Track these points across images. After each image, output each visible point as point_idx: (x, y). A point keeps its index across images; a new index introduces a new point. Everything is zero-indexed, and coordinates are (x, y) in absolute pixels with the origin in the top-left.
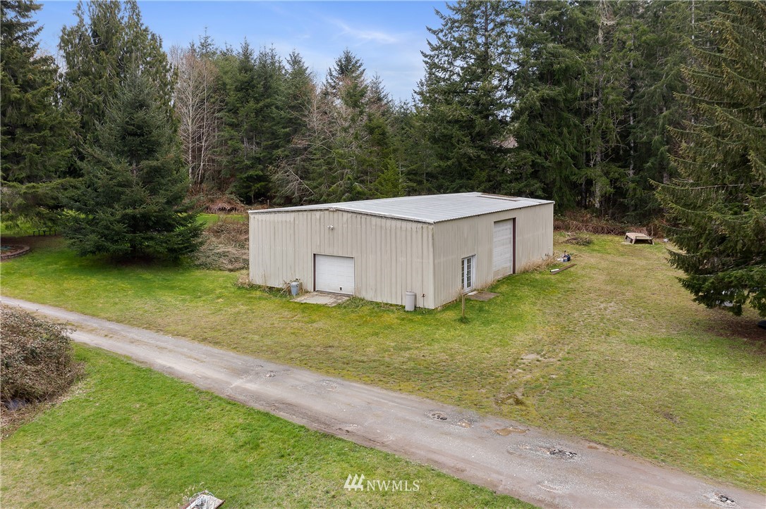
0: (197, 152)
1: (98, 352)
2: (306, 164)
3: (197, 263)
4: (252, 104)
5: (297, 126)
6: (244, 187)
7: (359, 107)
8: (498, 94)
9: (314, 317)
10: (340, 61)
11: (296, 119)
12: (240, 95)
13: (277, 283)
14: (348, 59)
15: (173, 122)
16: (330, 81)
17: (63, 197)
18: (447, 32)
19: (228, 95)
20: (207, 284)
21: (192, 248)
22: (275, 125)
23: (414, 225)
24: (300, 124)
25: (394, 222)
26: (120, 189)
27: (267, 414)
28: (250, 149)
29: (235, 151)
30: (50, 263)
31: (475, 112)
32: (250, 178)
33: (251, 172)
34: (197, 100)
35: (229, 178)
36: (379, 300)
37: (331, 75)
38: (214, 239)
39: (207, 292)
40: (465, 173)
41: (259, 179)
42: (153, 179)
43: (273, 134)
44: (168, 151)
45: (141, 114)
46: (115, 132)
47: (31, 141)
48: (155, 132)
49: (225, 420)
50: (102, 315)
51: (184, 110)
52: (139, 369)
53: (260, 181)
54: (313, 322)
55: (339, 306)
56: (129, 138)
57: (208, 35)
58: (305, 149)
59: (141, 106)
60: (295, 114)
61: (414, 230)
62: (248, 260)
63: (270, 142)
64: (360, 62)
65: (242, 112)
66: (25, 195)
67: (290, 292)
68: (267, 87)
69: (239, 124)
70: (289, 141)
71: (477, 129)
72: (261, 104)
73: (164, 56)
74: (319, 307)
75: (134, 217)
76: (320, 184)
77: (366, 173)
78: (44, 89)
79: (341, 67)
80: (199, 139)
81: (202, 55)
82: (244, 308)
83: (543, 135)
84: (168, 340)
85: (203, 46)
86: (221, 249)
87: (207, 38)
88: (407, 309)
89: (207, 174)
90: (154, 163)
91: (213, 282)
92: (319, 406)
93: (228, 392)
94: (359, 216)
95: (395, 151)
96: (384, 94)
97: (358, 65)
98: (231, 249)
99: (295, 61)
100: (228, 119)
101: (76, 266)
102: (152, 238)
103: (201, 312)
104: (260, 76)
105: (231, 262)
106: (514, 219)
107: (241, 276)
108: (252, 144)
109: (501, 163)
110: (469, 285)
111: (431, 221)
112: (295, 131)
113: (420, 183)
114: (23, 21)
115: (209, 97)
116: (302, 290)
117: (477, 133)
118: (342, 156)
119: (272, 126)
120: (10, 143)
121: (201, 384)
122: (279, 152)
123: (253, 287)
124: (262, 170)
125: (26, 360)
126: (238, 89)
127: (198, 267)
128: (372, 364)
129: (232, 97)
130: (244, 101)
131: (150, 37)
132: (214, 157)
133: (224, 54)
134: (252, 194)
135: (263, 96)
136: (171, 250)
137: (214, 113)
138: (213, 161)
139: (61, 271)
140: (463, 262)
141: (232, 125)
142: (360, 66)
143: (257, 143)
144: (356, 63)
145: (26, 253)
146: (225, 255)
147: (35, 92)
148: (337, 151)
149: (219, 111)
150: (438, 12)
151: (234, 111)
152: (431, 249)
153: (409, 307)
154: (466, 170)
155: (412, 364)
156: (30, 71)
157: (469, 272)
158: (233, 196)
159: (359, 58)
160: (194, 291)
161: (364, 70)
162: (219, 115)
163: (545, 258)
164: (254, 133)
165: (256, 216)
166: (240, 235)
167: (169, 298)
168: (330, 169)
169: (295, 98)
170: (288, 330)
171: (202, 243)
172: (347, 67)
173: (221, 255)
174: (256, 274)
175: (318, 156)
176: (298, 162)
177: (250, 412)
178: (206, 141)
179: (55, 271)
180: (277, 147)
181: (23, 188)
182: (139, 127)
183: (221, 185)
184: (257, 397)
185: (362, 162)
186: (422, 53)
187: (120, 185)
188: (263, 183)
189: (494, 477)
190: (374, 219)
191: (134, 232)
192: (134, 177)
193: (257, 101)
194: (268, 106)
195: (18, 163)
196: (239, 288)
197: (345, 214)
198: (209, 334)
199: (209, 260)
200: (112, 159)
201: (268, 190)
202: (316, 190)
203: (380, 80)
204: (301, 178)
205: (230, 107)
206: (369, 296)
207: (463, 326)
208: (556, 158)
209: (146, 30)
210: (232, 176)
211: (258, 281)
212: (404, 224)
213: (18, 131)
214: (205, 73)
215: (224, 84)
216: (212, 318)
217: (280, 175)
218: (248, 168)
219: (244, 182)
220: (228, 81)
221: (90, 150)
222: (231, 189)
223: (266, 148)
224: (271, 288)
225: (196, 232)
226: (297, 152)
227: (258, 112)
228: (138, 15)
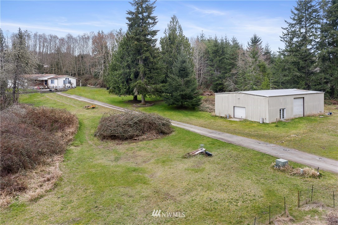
0: (199, 75)
1: (177, 127)
2: (236, 79)
3: (200, 109)
4: (218, 58)
5: (233, 65)
6: (215, 87)
7: (255, 58)
8: (312, 51)
9: (232, 123)
10: (252, 39)
11: (233, 63)
12: (214, 55)
13: (223, 115)
14: (255, 38)
15: (193, 66)
16: (248, 47)
17: (163, 89)
18: (290, 29)
19: (210, 55)
20: (203, 115)
21: (198, 105)
22: (226, 65)
23: (263, 97)
24: (234, 65)
25: (257, 96)
26: (179, 87)
27: (217, 140)
28: (217, 74)
29: (212, 74)
30: (160, 108)
31: (300, 58)
32: (217, 84)
33: (218, 82)
34: (199, 57)
35: (210, 84)
36: (253, 120)
37: (249, 44)
38: (205, 103)
39: (203, 117)
40: (296, 82)
41: (220, 84)
42: (188, 83)
43: (225, 68)
44: (192, 75)
45: (184, 64)
46: (177, 70)
47: (155, 73)
48: (188, 70)
49: (207, 140)
50: (176, 120)
51: (195, 61)
52: (187, 131)
53: (221, 85)
54: (232, 124)
55: (240, 121)
56: (181, 72)
57: (203, 33)
58: (236, 74)
59: (184, 62)
60: (233, 61)
61: (263, 99)
62: (215, 109)
63: (224, 71)
64: (260, 39)
65: (214, 61)
66: (154, 88)
67: (227, 118)
68: (223, 52)
69: (213, 65)
70: (230, 71)
71: (301, 66)
72: (221, 58)
73: (190, 44)
74: (234, 121)
75: (182, 95)
76: (241, 86)
77: (258, 82)
78: (159, 58)
79: (252, 41)
80: (200, 70)
81: (201, 40)
82: (213, 121)
83: (330, 67)
84: (193, 126)
85: (201, 37)
86: (207, 106)
87: (203, 34)
88: (260, 123)
89: (203, 83)
90: (188, 79)
91: (205, 115)
92: (230, 139)
93: (208, 136)
94: (247, 95)
95: (268, 74)
96: (271, 50)
97: (259, 40)
98: (210, 106)
99: (234, 41)
100: (210, 63)
101: (167, 109)
102: (187, 101)
103: (201, 121)
104: (220, 48)
105: (210, 110)
106: (304, 98)
107: (213, 114)
108: (218, 72)
109: (311, 78)
110: (283, 118)
111: (268, 96)
112: (233, 67)
113: (278, 86)
114: (153, 38)
115: (203, 56)
116: (230, 117)
117: (301, 67)
118: (249, 76)
119: (225, 65)
120: (150, 74)
121: (201, 134)
122: (227, 75)
123: (216, 116)
124: (221, 81)
125: (162, 125)
126: (213, 53)
127: (200, 111)
128: (246, 134)
129: (211, 56)
130: (215, 57)
131: (185, 38)
132: (205, 77)
133: (209, 40)
134: (218, 90)
135: (222, 55)
136: (193, 105)
137: (205, 61)
138: (205, 78)
139: (163, 110)
140: (280, 110)
141: (211, 66)
142: (260, 40)
143: (220, 72)
144: (259, 39)
145: (153, 105)
146: (208, 107)
147: (156, 59)
148: (247, 74)
149: (207, 61)
150: (286, 21)
151: (212, 61)
152: (268, 105)
153: (261, 122)
154: (297, 81)
155: (257, 134)
156: (155, 53)
157: (283, 114)
158: (211, 90)
159: (259, 37)
160: (199, 117)
161: (262, 42)
162: (207, 62)
163: (319, 113)
164: (219, 68)
165: (217, 95)
166: (212, 102)
167: (192, 118)
168: (245, 81)
169: (233, 56)
170: (225, 126)
171: (201, 104)
172: (255, 41)
173: (207, 108)
174: (217, 113)
175: (240, 76)
176: (234, 78)
177: (213, 139)
178: (202, 71)
179: (162, 110)
180: (226, 73)
181: (153, 86)
182: (184, 68)
183: (207, 87)
184: (215, 137)
185: (256, 78)
186: (280, 37)
187: (179, 85)
188: (222, 86)
189: (266, 152)
190: (251, 95)
191: (183, 99)
192: (182, 83)
193: (220, 57)
194: (223, 58)
195: (152, 79)
196: (212, 116)
197: (243, 94)
198: (203, 126)
199: (203, 109)
200: (177, 78)
201: (223, 88)
202: (240, 88)
203: (269, 45)
204: (235, 84)
205: (210, 59)
206: (250, 119)
207: (276, 128)
208: (335, 76)
209: (184, 36)
210: (211, 83)
211: (218, 115)
212: (260, 97)
213: (152, 70)
214: (202, 47)
215: (208, 51)
216: (204, 122)
217: (227, 83)
218: (217, 80)
219: (215, 85)
220: (210, 50)
221: (171, 75)
222: (211, 88)
223: (223, 73)
224: (221, 117)
225: (200, 100)
226: (233, 75)
227: (220, 61)
228: (182, 32)
